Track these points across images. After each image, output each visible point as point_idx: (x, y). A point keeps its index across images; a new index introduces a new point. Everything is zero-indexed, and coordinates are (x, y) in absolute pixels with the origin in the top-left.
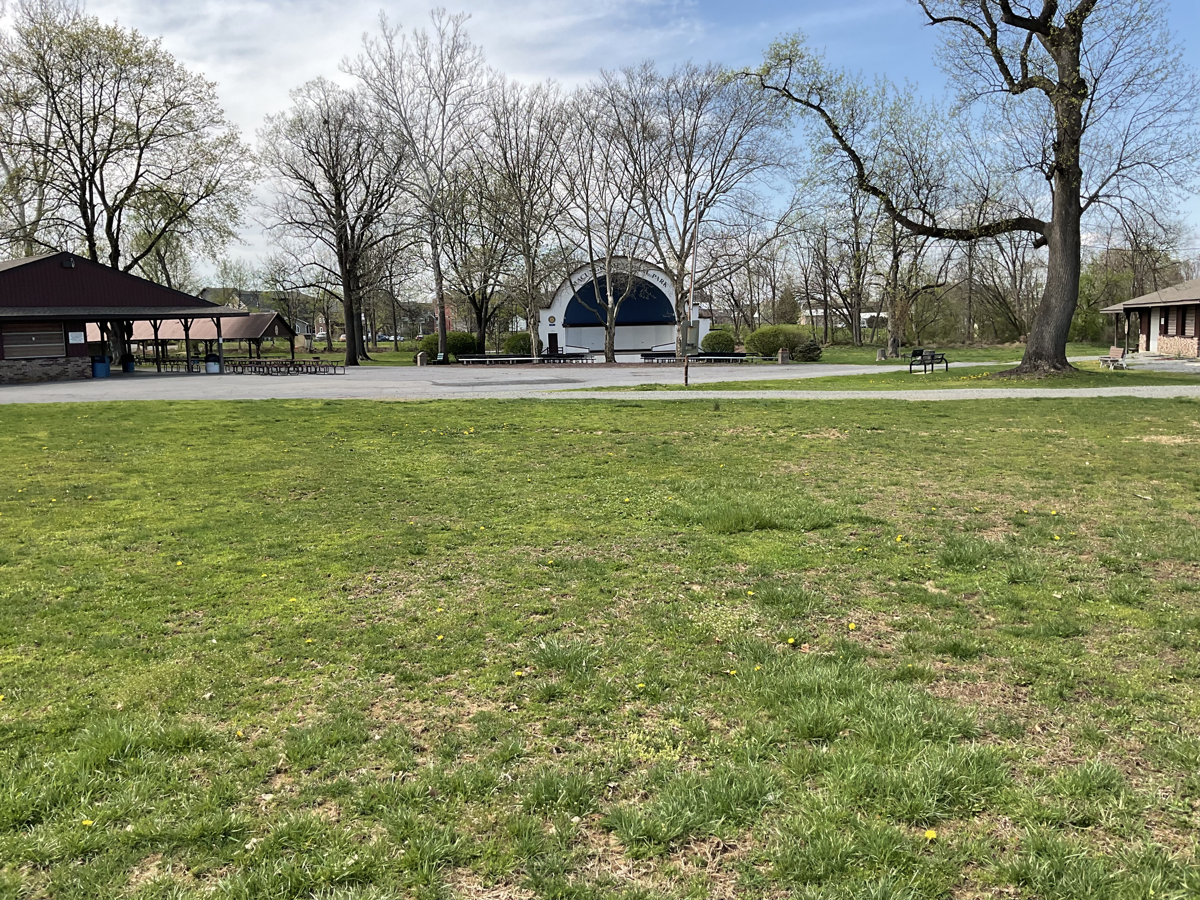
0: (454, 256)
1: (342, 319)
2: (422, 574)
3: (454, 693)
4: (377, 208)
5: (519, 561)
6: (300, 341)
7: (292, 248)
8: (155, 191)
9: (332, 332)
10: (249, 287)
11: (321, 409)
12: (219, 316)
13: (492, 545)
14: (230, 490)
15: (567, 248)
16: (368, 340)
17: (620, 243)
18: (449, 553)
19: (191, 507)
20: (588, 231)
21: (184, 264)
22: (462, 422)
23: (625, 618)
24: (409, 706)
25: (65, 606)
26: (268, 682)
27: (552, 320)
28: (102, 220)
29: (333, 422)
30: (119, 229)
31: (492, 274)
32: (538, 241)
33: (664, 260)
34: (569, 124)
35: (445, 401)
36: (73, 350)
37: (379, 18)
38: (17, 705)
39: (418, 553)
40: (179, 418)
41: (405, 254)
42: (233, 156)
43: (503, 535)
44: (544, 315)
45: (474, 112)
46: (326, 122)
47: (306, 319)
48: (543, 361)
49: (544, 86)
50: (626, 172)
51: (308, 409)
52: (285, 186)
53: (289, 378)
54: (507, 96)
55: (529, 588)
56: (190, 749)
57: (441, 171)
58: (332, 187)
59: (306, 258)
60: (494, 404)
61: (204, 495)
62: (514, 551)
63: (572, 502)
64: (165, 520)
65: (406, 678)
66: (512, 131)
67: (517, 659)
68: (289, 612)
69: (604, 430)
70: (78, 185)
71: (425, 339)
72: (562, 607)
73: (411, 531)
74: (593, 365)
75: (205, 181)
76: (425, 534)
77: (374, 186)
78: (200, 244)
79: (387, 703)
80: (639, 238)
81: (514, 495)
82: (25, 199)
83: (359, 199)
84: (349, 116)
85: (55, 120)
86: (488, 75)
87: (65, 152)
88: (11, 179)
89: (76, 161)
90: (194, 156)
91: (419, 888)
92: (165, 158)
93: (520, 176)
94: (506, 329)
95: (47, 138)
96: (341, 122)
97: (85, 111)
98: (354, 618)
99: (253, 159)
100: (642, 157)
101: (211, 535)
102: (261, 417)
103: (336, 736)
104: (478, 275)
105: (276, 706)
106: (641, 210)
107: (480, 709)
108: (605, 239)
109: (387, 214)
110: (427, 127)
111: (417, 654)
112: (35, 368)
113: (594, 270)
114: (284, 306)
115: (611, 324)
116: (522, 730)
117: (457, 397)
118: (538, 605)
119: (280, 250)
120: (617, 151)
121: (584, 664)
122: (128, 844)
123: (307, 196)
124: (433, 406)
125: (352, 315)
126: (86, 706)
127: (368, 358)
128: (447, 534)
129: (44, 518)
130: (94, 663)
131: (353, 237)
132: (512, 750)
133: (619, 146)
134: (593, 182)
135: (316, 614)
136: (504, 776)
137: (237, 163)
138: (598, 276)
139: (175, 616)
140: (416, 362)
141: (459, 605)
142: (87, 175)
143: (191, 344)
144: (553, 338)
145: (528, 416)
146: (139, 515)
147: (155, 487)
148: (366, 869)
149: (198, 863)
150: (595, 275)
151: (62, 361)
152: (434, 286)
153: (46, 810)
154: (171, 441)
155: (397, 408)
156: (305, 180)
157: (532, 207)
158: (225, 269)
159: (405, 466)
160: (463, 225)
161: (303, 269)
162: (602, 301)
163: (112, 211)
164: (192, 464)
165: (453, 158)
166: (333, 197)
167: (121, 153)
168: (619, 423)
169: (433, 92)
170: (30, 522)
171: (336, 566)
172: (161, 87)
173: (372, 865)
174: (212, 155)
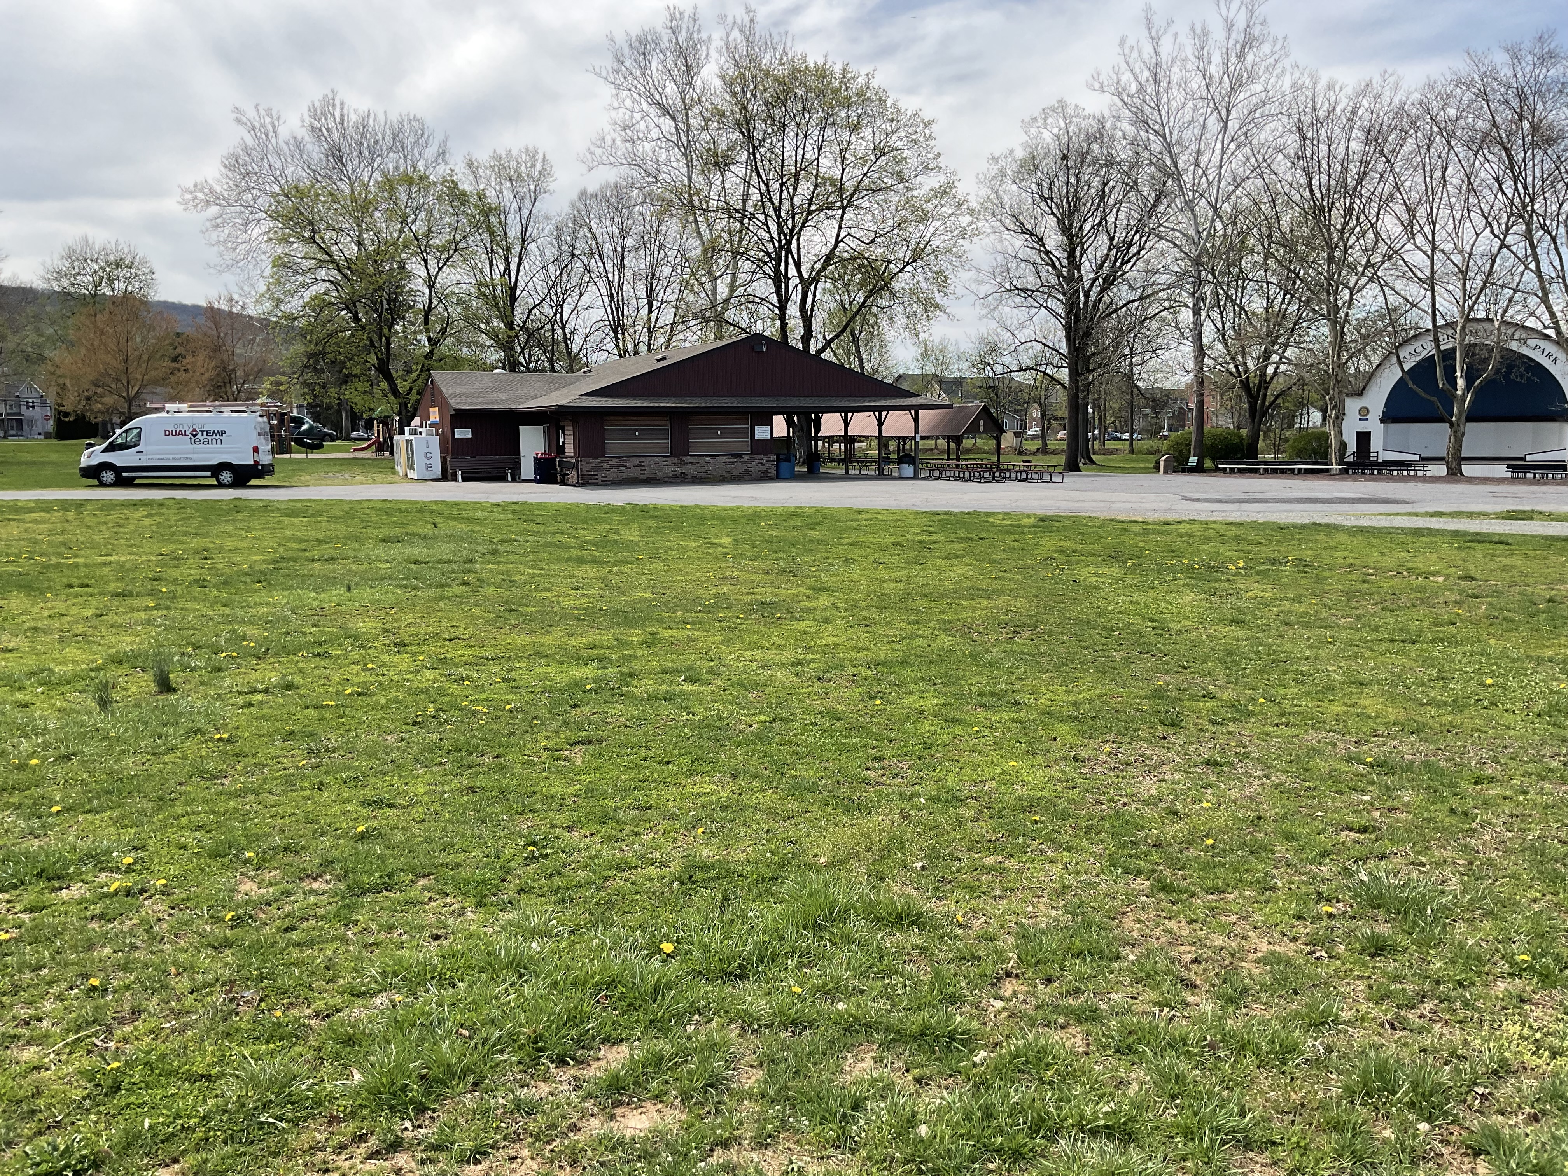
0: (1223, 324)
1: (1063, 412)
2: (1178, 753)
3: (1233, 919)
4: (1122, 264)
5: (1319, 753)
6: (1008, 440)
7: (1008, 323)
8: (855, 259)
9: (1048, 428)
10: (953, 373)
11: (1034, 526)
12: (917, 408)
13: (1277, 725)
14: (930, 621)
15: (1395, 309)
16: (1095, 439)
17: (1482, 298)
18: (1214, 729)
19: (887, 636)
20: (1431, 283)
21: (881, 346)
22: (1225, 551)
23: (1493, 855)
24: (1171, 924)
25: (759, 737)
26: (989, 861)
27: (1364, 413)
28: (796, 296)
29: (1050, 544)
30: (813, 306)
31: (1276, 347)
32: (1351, 299)
33: (1556, 323)
34: (1412, 131)
35: (1201, 522)
36: (759, 447)
37: (1144, 14)
38: (715, 841)
39: (1172, 725)
40: (870, 529)
41: (1155, 324)
42: (947, 210)
43: (1294, 713)
44: (1352, 406)
45: (1268, 128)
46: (1065, 157)
47: (1016, 412)
48: (1346, 471)
49: (1377, 81)
50: (1500, 195)
51: (1019, 526)
52: (1006, 243)
53: (994, 485)
54: (1319, 101)
55: (1337, 792)
56: (903, 925)
57: (1216, 210)
58: (1065, 240)
59: (1025, 334)
60: (1272, 530)
61: (900, 624)
62: (1311, 737)
63: (1400, 677)
64: (860, 650)
65: (1166, 888)
66: (1323, 148)
67: (1324, 888)
68: (1007, 778)
69: (1447, 576)
70: (773, 255)
71: (1172, 438)
72: (1390, 827)
73: (1158, 694)
74: (1425, 479)
75: (913, 242)
76: (1180, 700)
77: (1120, 236)
78: (901, 320)
79: (1142, 916)
80: (1515, 291)
81: (1307, 659)
82: (718, 274)
83: (1099, 254)
84: (1095, 147)
85: (755, 180)
86: (1292, 74)
87: (762, 217)
88: (705, 251)
89: (773, 227)
90: (902, 213)
91: (1196, 1165)
92: (869, 217)
93: (1330, 210)
94: (1291, 425)
95: (744, 202)
96: (1083, 156)
97: (786, 168)
98: (1090, 798)
99: (972, 211)
100: (1529, 172)
101: (909, 673)
102: (961, 533)
103: (1078, 944)
104: (1256, 351)
105: (999, 892)
106: (1521, 248)
107: (1271, 947)
108: (1459, 294)
109: (1134, 272)
110: (1199, 152)
111: (1179, 859)
112: (718, 466)
113: (1436, 340)
114: (992, 395)
115: (1458, 419)
116: (1335, 988)
117: (1217, 517)
118: (1351, 818)
119: (994, 325)
120: (1487, 165)
121: (1429, 911)
122: (840, 1024)
123: (1033, 255)
124: (1183, 528)
125: (1076, 406)
126: (787, 854)
127: (1092, 462)
128: (1210, 704)
129: (731, 635)
130: (793, 806)
131: (1086, 303)
132: (1323, 1011)
133: (1490, 157)
134: (1445, 212)
135: (1041, 786)
136: (1312, 1044)
137: (952, 218)
138: (1442, 348)
139: (876, 765)
140: (1157, 468)
141: (1235, 801)
142: (784, 242)
143: (882, 441)
144: (1364, 438)
145: (1325, 549)
146: (831, 640)
147: (846, 609)
148: (1125, 1123)
149: (919, 1066)
150: (1438, 346)
151: (746, 458)
152: (1191, 365)
153: (752, 965)
154: (862, 556)
155: (1134, 529)
156: (1031, 234)
157: (1346, 252)
158: (926, 350)
159: (1147, 607)
160: (1240, 282)
161: (1020, 349)
162: (1447, 386)
163: (806, 284)
164: (885, 585)
165: (1233, 191)
166: (1066, 254)
167: (822, 215)
168: (1471, 567)
169: (1212, 105)
170: (719, 638)
171: (1062, 728)
172: (870, 130)
173: (1132, 1119)
174: (923, 210)
